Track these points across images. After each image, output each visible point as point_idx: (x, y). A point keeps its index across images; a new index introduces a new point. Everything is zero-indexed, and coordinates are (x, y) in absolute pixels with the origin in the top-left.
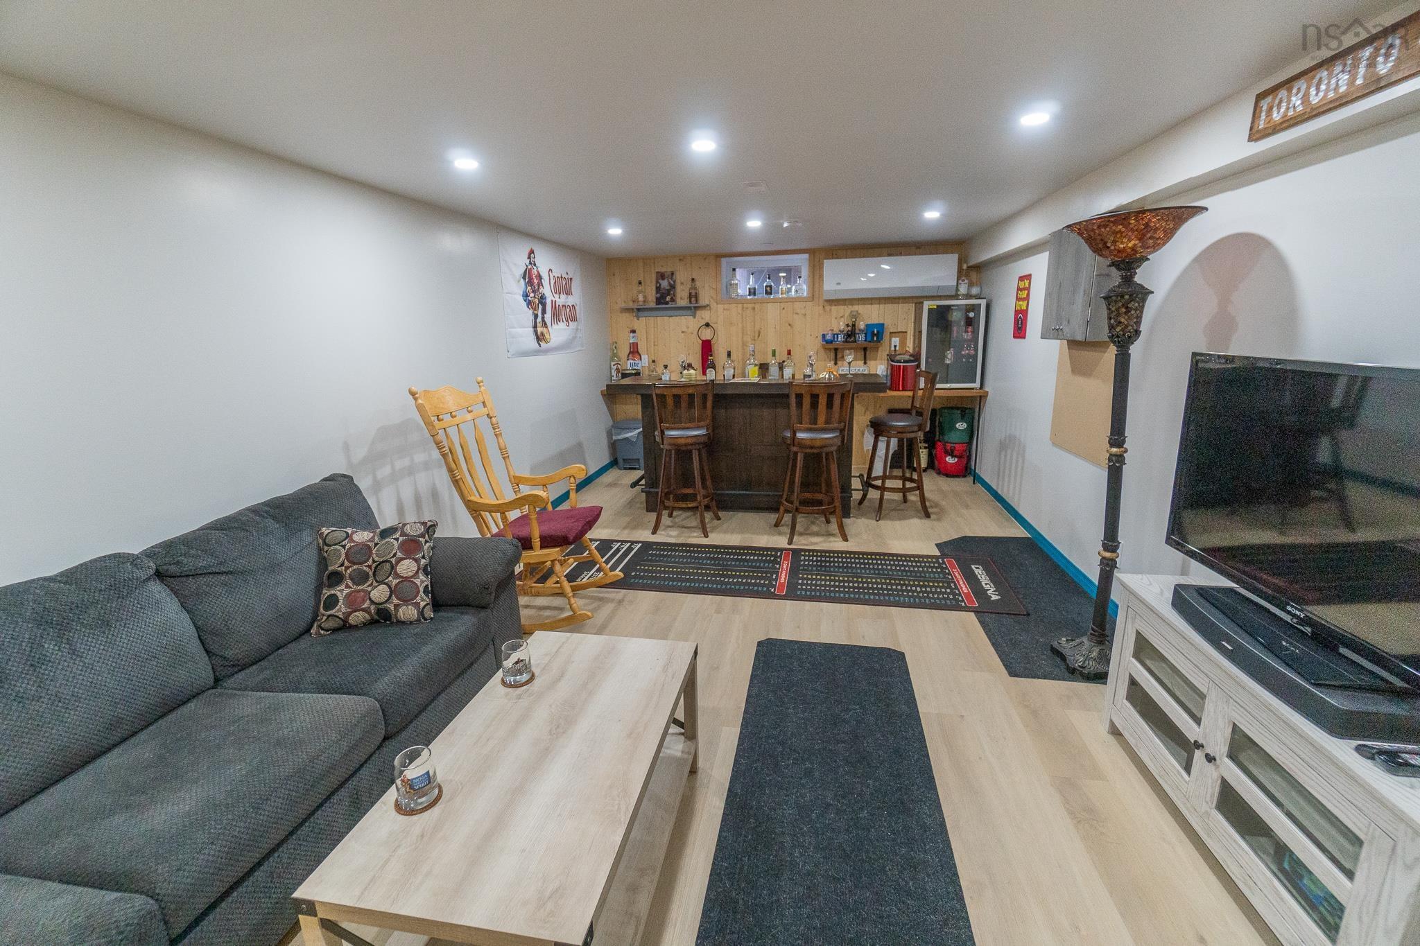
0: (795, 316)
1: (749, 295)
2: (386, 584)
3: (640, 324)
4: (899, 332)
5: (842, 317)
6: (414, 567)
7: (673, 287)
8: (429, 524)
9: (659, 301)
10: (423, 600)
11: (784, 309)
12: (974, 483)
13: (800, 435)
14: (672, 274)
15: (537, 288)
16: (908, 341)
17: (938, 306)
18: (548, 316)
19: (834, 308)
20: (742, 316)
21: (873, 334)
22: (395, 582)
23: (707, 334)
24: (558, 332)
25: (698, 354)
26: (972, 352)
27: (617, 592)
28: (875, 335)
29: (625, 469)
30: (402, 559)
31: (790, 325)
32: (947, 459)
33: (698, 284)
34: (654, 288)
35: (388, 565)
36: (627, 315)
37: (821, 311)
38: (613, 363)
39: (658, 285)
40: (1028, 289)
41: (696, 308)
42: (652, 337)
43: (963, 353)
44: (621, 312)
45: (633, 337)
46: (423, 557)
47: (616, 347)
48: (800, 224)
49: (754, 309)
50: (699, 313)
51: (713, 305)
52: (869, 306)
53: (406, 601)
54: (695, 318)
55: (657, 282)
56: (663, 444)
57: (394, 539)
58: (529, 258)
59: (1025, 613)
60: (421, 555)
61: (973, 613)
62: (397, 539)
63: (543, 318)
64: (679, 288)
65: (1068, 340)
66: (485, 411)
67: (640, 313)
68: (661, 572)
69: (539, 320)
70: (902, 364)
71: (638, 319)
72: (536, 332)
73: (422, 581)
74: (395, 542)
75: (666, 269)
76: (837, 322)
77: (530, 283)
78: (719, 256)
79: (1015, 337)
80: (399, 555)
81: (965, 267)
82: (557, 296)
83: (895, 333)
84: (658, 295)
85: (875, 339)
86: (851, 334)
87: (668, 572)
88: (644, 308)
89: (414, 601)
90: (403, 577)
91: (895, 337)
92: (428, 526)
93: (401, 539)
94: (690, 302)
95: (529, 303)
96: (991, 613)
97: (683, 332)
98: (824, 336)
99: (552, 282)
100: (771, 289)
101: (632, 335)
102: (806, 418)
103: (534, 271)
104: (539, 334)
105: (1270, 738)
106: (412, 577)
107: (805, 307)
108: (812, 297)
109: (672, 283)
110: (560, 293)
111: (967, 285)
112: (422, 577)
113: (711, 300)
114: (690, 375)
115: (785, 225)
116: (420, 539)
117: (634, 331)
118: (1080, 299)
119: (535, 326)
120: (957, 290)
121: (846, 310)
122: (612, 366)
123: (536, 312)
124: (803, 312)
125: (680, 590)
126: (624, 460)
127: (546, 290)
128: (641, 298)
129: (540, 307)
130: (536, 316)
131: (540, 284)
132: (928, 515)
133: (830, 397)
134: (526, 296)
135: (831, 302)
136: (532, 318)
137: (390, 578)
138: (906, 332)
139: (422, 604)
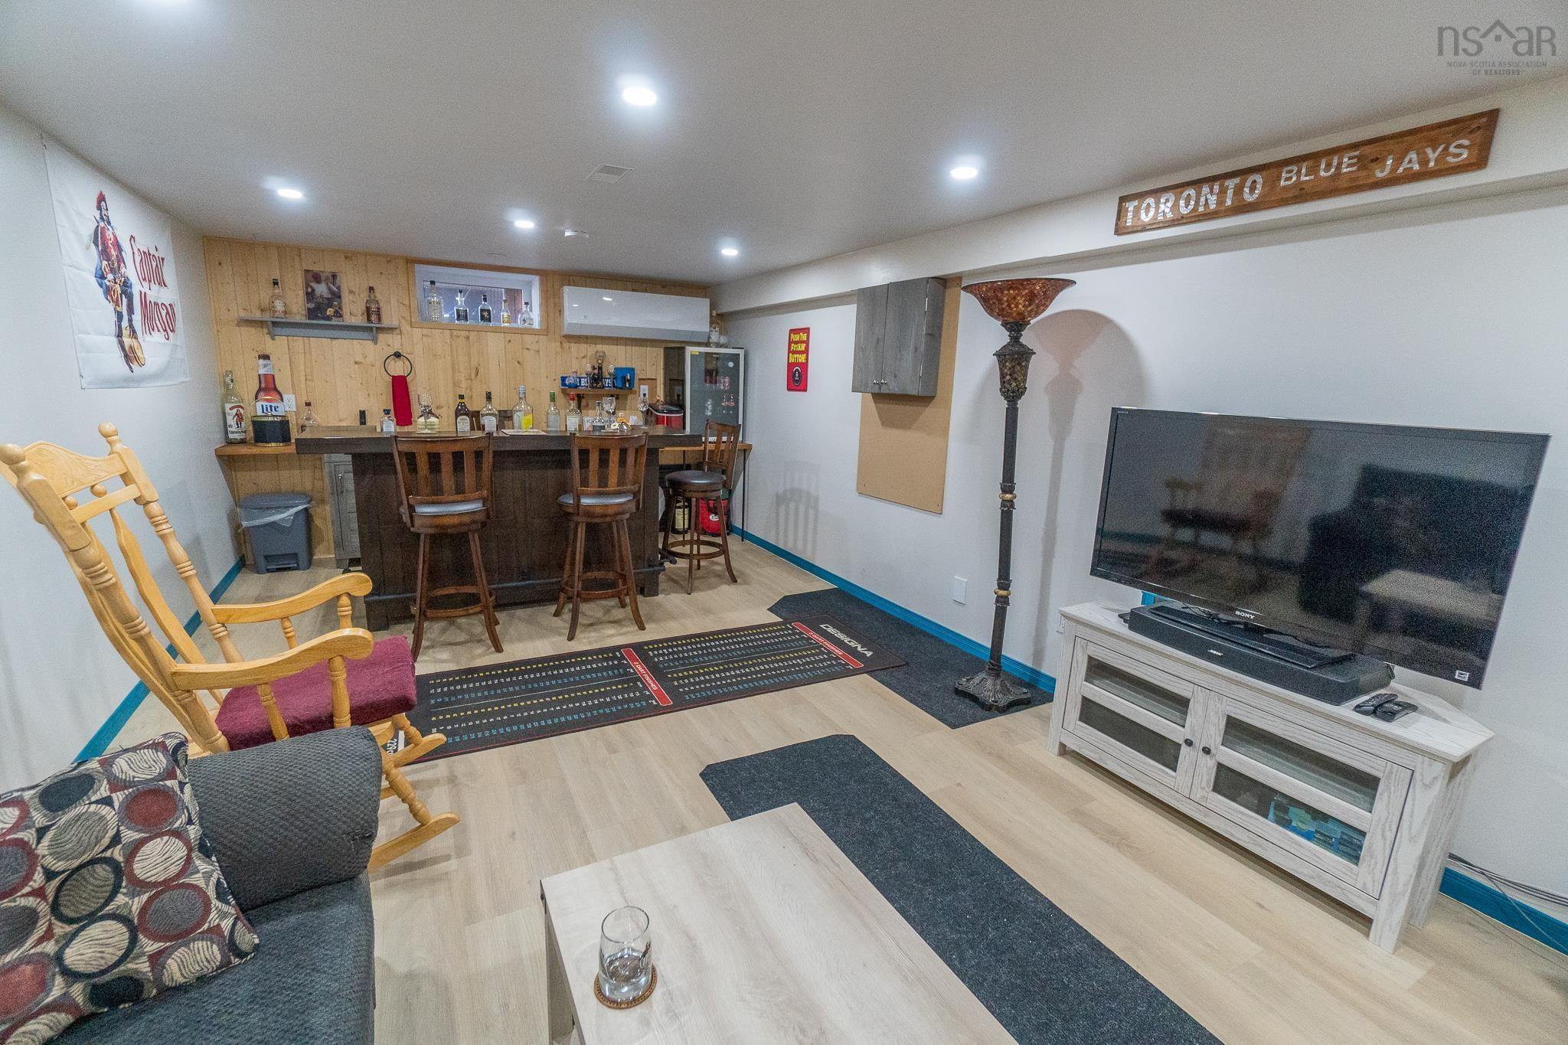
0: (526, 352)
1: (458, 319)
2: (114, 916)
3: (279, 346)
4: (649, 379)
5: (584, 357)
6: (177, 850)
7: (337, 296)
8: (171, 743)
9: (312, 313)
10: (223, 915)
11: (509, 341)
12: (743, 541)
13: (585, 501)
14: (334, 276)
15: (116, 265)
16: (658, 389)
17: (699, 352)
18: (137, 317)
19: (573, 346)
20: (451, 345)
21: (624, 379)
22: (137, 904)
23: (398, 368)
24: (153, 346)
25: (384, 397)
26: (733, 404)
27: (433, 767)
28: (628, 380)
29: (268, 571)
30: (138, 845)
31: (519, 363)
32: (711, 517)
33: (379, 296)
34: (301, 294)
35: (103, 871)
36: (253, 330)
37: (559, 349)
38: (228, 406)
39: (310, 290)
40: (807, 342)
41: (380, 330)
42: (302, 367)
43: (723, 404)
44: (238, 325)
45: (265, 366)
46: (190, 822)
47: (232, 381)
48: (587, 236)
49: (468, 338)
50: (382, 337)
51: (406, 327)
52: (615, 347)
53: (181, 935)
54: (376, 343)
55: (308, 286)
56: (413, 526)
57: (97, 802)
58: (99, 208)
59: (904, 663)
60: (184, 818)
61: (865, 675)
62: (107, 801)
63: (130, 321)
64: (346, 298)
65: (872, 394)
66: (132, 491)
67: (278, 330)
68: (474, 717)
69: (125, 323)
70: (665, 415)
71: (273, 339)
72: (121, 344)
73: (206, 874)
74: (105, 810)
75: (325, 267)
76: (579, 363)
77: (104, 254)
78: (411, 261)
79: (789, 389)
80: (129, 835)
81: (714, 314)
82: (146, 284)
83: (644, 379)
84: (311, 306)
85: (627, 385)
86: (596, 379)
87: (488, 715)
88: (283, 323)
89: (206, 926)
90: (155, 884)
91: (643, 384)
92: (170, 748)
93: (118, 798)
94: (369, 320)
95: (108, 291)
96: (881, 670)
97: (356, 363)
98: (563, 379)
99: (138, 259)
100: (489, 314)
101: (261, 362)
102: (593, 479)
103: (109, 234)
104: (127, 349)
105: (1273, 719)
106: (178, 876)
107: (538, 342)
108: (545, 331)
109: (335, 289)
110: (150, 281)
111: (718, 333)
112: (201, 864)
113: (403, 321)
114: (432, 424)
115: (567, 234)
116: (169, 783)
117: (266, 357)
118: (908, 356)
119: (120, 335)
120: (709, 338)
121: (591, 350)
122: (227, 410)
123: (118, 309)
124: (537, 348)
125: (530, 735)
126: (266, 557)
127: (130, 271)
128: (279, 306)
129: (125, 300)
130: (120, 316)
131: (120, 259)
132: (734, 580)
133: (623, 452)
134: (101, 277)
135: (570, 338)
136: (114, 318)
137: (121, 899)
138: (655, 379)
139: (226, 925)
